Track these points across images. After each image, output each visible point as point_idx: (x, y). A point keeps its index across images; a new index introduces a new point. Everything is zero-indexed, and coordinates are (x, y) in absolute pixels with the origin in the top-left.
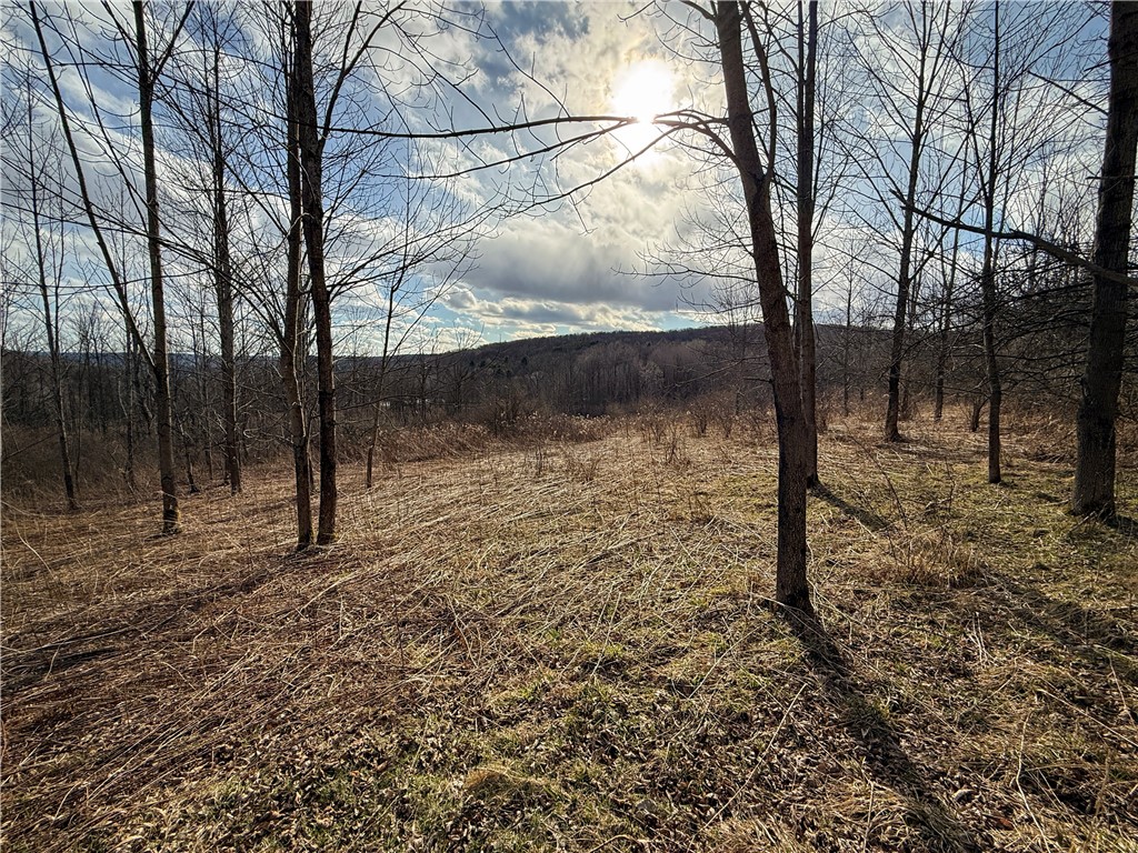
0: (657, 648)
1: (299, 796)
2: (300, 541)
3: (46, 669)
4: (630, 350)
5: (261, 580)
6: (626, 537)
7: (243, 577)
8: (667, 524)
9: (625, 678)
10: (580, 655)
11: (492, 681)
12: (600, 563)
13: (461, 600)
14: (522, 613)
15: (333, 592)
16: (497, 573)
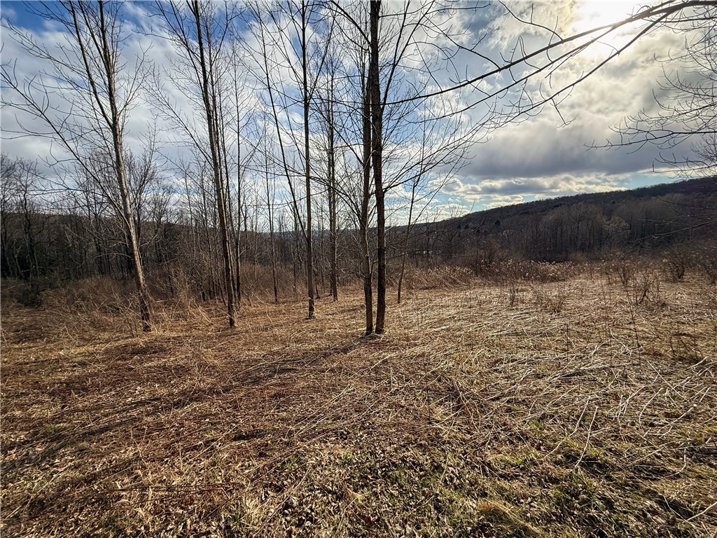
0: (642, 463)
1: (379, 472)
2: (367, 330)
3: (275, 372)
4: (592, 208)
5: (351, 348)
6: (597, 362)
7: (342, 345)
8: (643, 357)
9: (608, 478)
10: (562, 446)
11: (489, 444)
12: (573, 379)
13: (463, 383)
14: (508, 402)
15: (385, 362)
16: (487, 370)
